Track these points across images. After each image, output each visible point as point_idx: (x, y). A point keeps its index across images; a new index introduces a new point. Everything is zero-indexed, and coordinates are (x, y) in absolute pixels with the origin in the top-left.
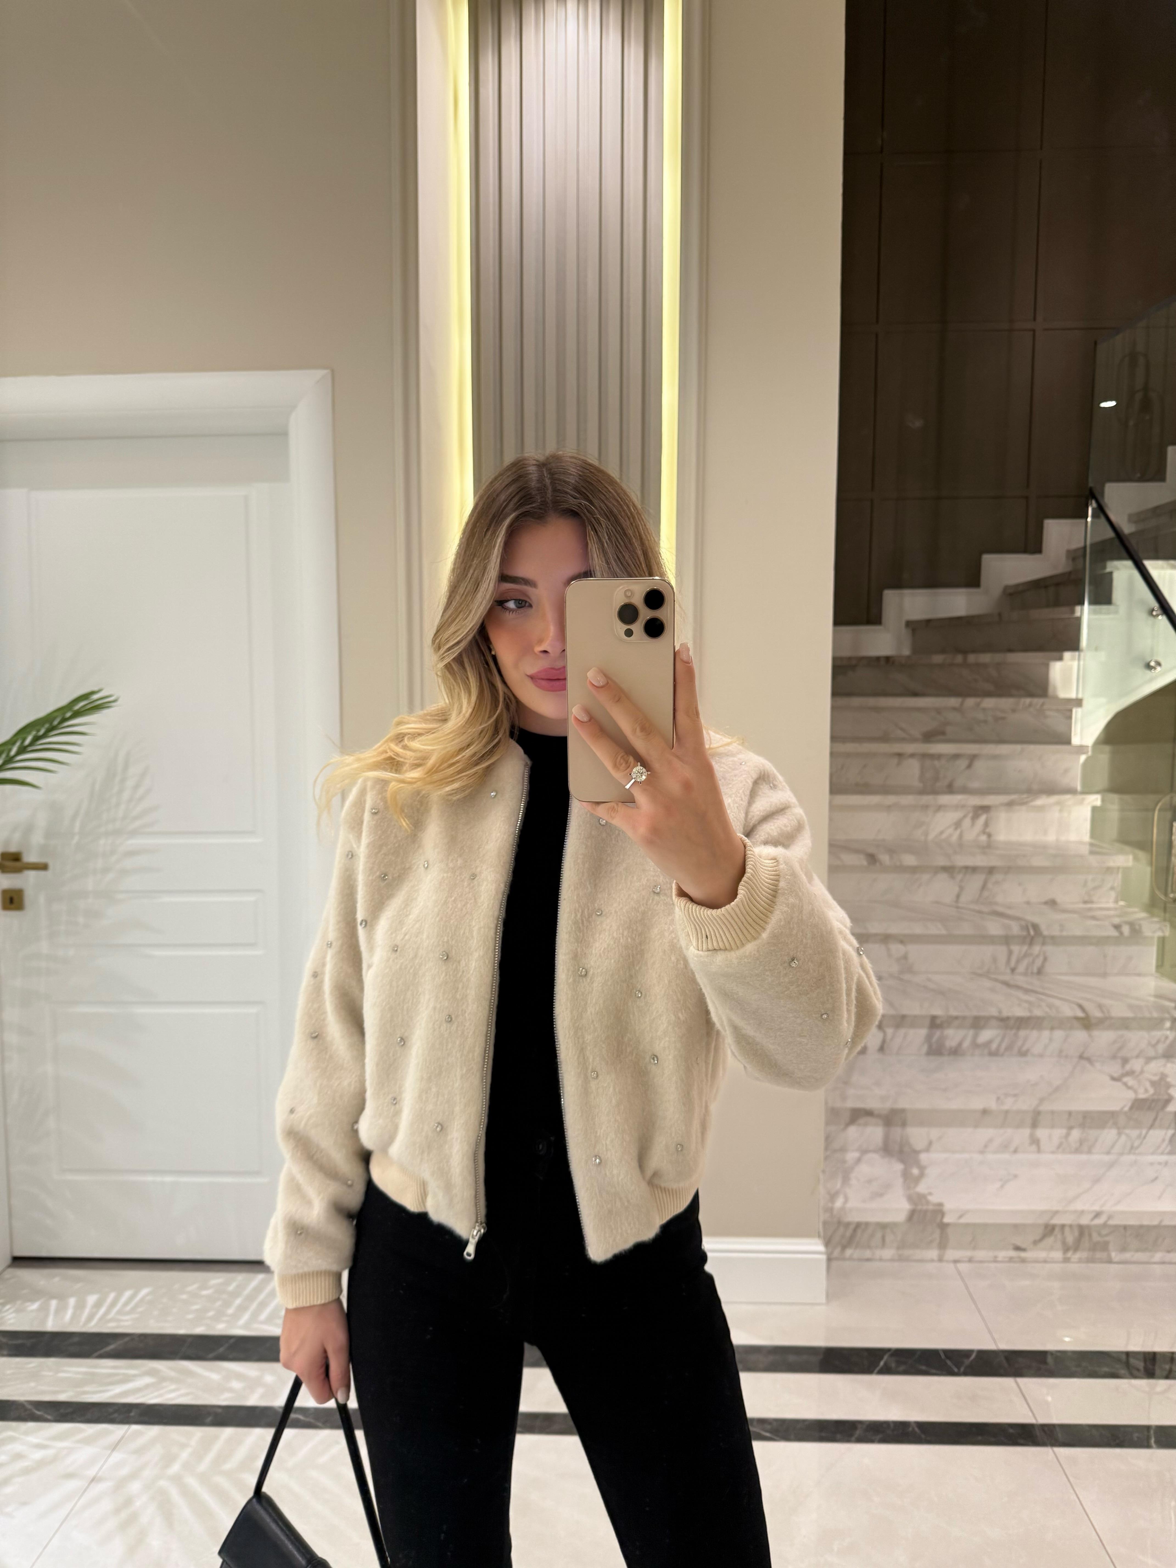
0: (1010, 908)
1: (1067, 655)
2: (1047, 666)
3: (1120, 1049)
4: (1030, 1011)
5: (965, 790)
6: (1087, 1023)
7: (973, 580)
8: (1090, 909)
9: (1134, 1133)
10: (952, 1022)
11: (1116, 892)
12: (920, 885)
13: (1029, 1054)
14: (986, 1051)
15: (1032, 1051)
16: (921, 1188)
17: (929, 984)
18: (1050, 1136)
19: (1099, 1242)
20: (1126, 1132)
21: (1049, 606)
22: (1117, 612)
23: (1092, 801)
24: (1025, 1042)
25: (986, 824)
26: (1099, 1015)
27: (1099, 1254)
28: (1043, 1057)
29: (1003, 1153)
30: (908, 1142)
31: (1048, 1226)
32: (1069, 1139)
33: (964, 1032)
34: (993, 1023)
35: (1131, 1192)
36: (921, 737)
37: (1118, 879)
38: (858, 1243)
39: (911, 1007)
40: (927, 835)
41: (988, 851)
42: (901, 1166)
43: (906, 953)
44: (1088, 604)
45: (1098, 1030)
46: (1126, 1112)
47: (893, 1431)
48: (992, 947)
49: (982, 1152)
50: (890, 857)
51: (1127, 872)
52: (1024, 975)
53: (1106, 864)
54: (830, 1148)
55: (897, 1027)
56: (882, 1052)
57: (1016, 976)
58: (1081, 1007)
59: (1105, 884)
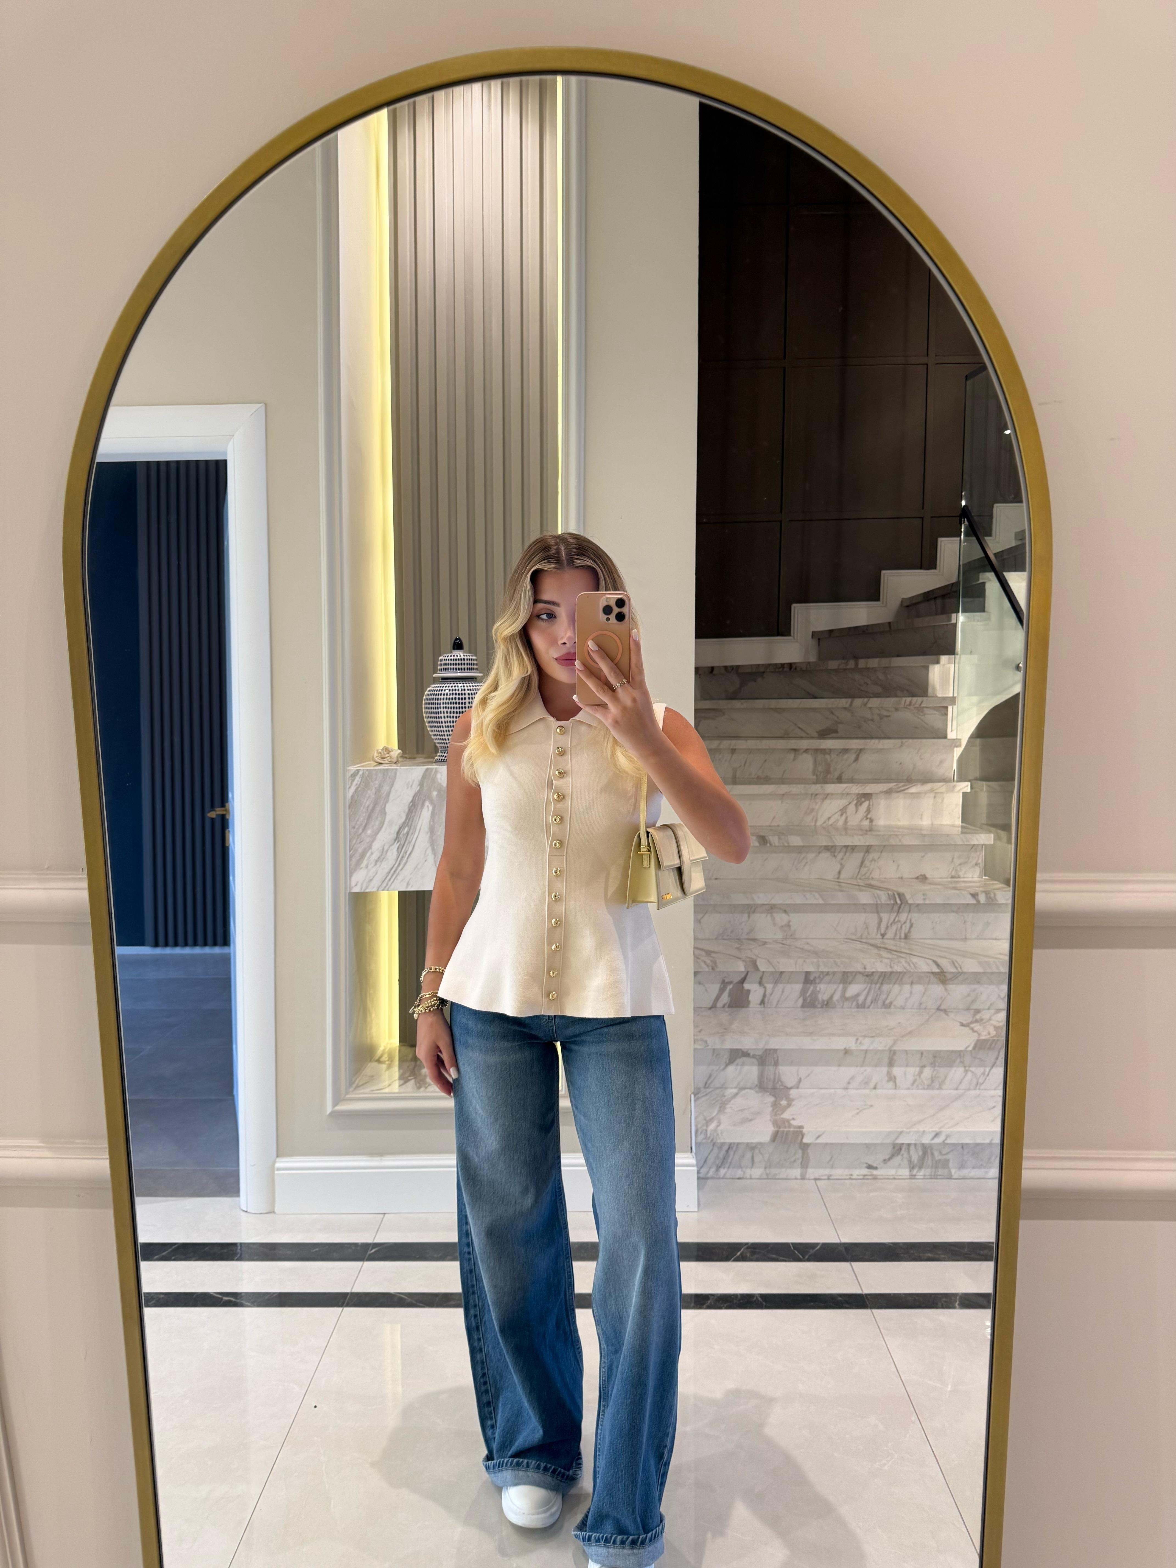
0: (883, 881)
1: (944, 659)
2: (927, 668)
3: (972, 1000)
4: (892, 967)
5: (851, 781)
6: (942, 977)
7: (873, 593)
8: (955, 882)
9: (979, 1070)
10: (824, 977)
11: (980, 867)
12: (806, 863)
13: (892, 1007)
14: (854, 1003)
15: (895, 1003)
16: (786, 1115)
17: (807, 947)
18: (905, 1074)
19: (940, 1160)
20: (973, 1069)
21: (936, 614)
22: (989, 619)
23: (963, 788)
24: (888, 995)
25: (868, 810)
26: (953, 970)
27: (940, 1172)
28: (904, 1009)
29: (864, 1089)
30: (780, 1080)
31: (894, 1145)
32: (922, 1076)
33: (835, 986)
34: (860, 978)
35: (968, 1118)
36: (816, 735)
37: (981, 856)
38: (731, 1163)
39: (787, 965)
40: (816, 821)
41: (869, 833)
42: (772, 1099)
43: (789, 922)
44: (962, 612)
45: (952, 984)
46: (971, 1051)
47: (739, 1300)
48: (863, 915)
49: (846, 1088)
50: (779, 838)
51: (989, 849)
52: (894, 939)
53: (972, 843)
54: (712, 1085)
55: (776, 982)
56: (762, 1006)
57: (886, 941)
58: (935, 962)
59: (970, 860)
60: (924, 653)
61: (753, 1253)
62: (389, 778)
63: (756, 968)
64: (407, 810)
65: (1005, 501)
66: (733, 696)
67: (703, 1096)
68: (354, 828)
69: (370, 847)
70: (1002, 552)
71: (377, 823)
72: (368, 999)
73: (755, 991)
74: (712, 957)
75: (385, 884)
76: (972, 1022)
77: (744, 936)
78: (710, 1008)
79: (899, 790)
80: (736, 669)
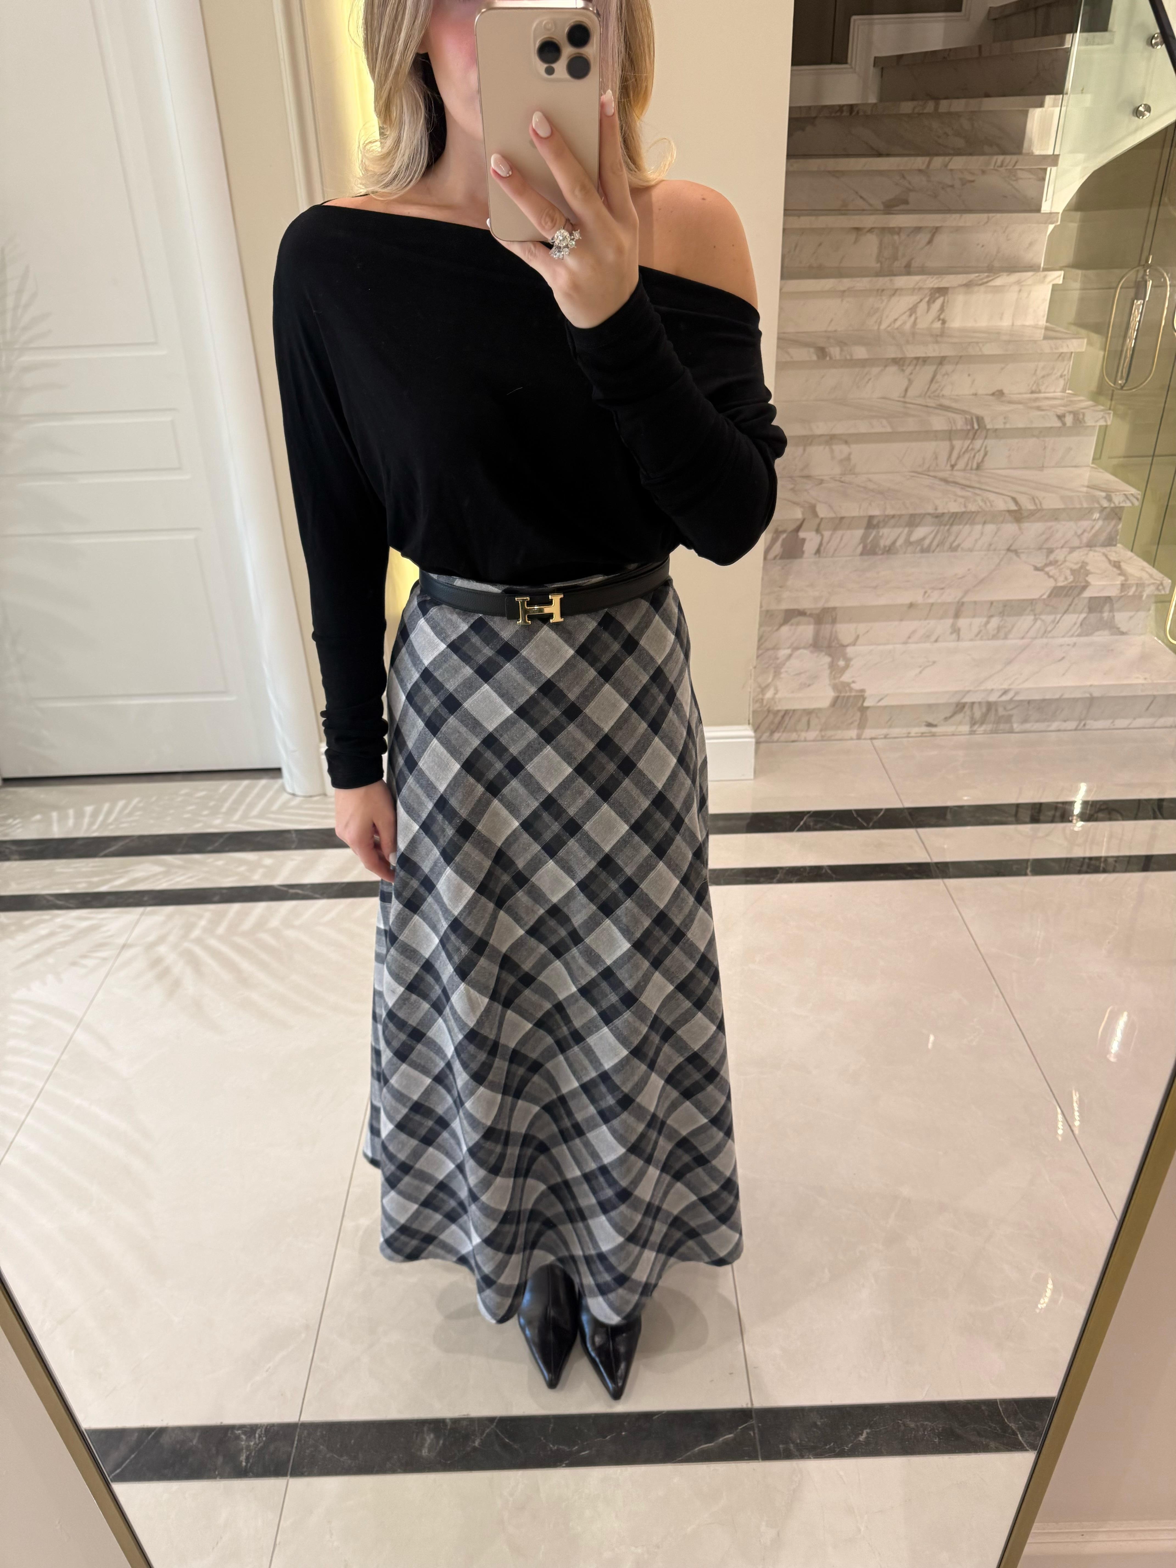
0: (956, 401)
1: (1050, 99)
2: (1026, 113)
3: (1047, 539)
4: (965, 507)
5: (923, 271)
6: (1018, 516)
8: (1036, 399)
9: (1049, 618)
10: (889, 521)
11: (1065, 379)
12: (869, 380)
13: (959, 549)
14: (919, 547)
15: (962, 545)
16: (845, 678)
17: (868, 484)
18: (971, 625)
19: (1003, 716)
20: (1042, 618)
21: (1035, 36)
22: (1112, 41)
23: (1054, 279)
24: (957, 537)
25: (942, 309)
26: (1032, 507)
27: (1002, 726)
28: (972, 551)
29: (925, 643)
30: (836, 638)
31: (959, 704)
32: (990, 626)
33: (899, 531)
34: (929, 520)
35: (1036, 672)
36: (882, 208)
37: (1069, 366)
38: (786, 727)
39: (851, 509)
40: (880, 324)
41: (940, 339)
42: (829, 659)
43: (849, 454)
44: (1080, 32)
45: (1028, 522)
46: (1044, 599)
47: (809, 873)
48: (934, 444)
49: (905, 643)
50: (841, 349)
51: (1079, 357)
52: (964, 470)
53: (1058, 350)
55: (835, 529)
56: (817, 556)
57: (957, 474)
58: (1015, 500)
59: (1055, 371)
60: (1022, 92)
61: (817, 822)
63: (815, 514)
73: (811, 539)
76: (1046, 566)
79: (980, 282)
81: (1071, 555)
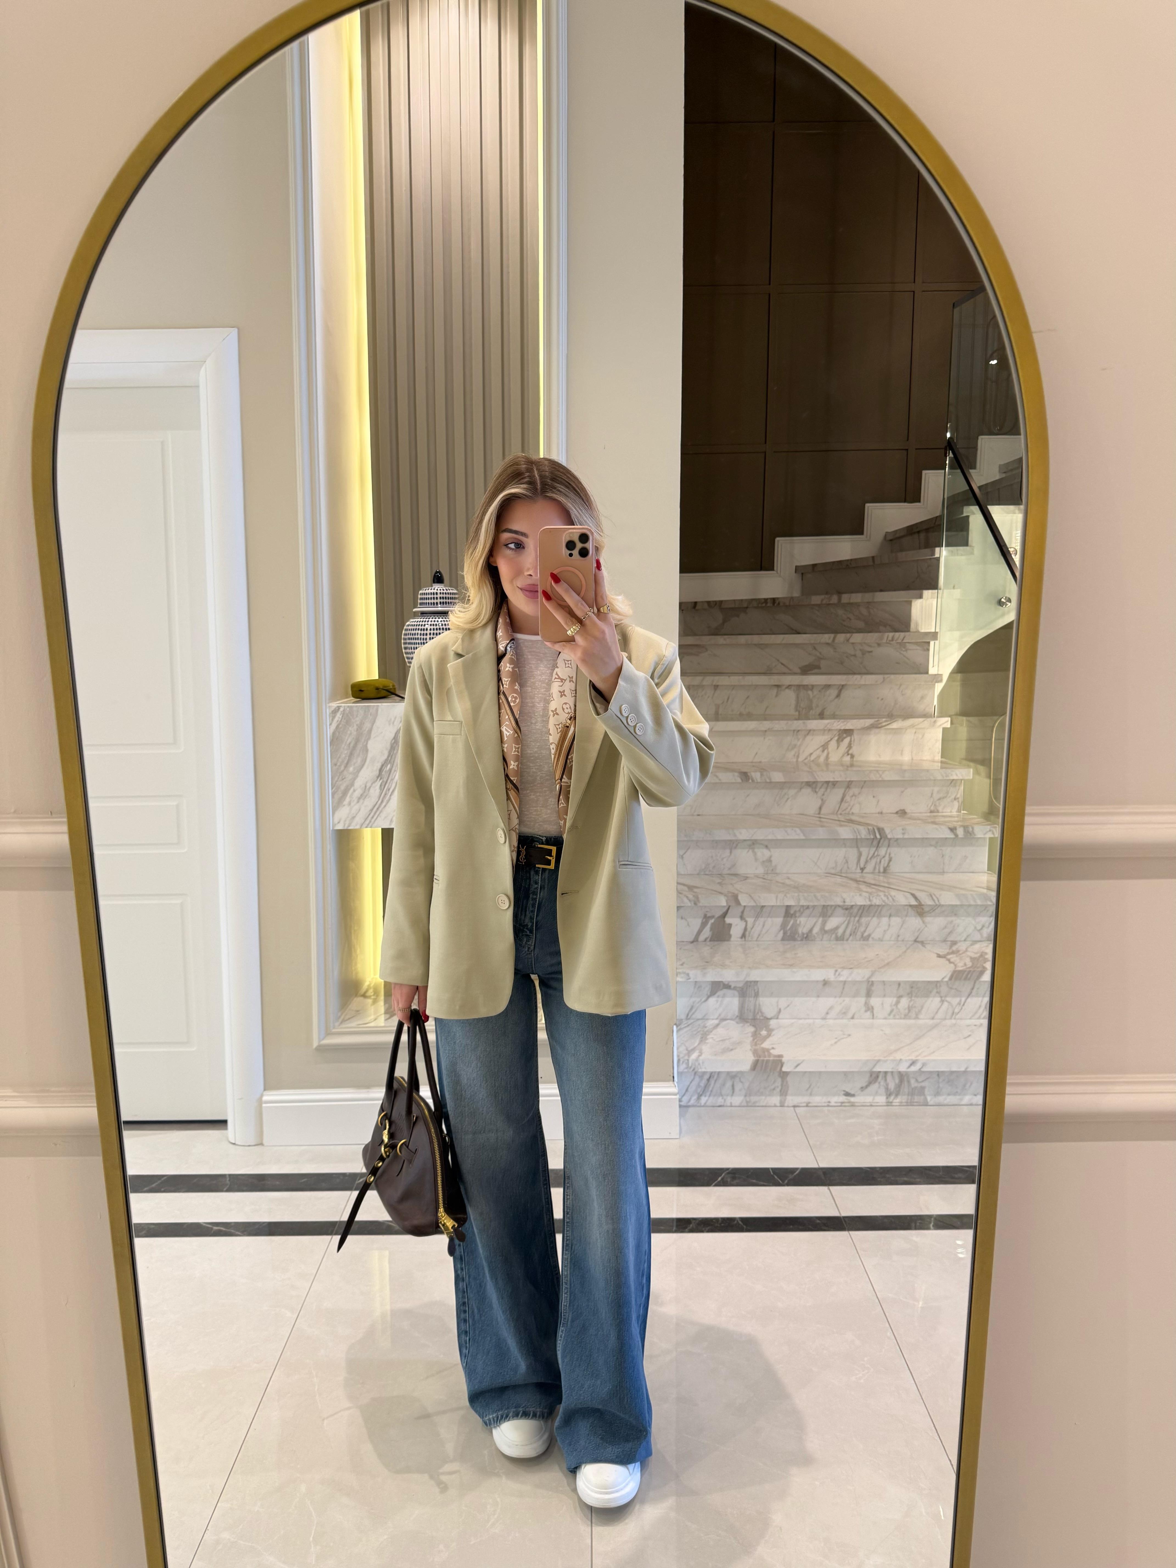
0: (863, 816)
1: (927, 593)
2: (910, 603)
3: (950, 933)
4: (870, 901)
5: (833, 716)
6: (920, 910)
7: (856, 527)
8: (933, 817)
9: (955, 1001)
10: (804, 910)
11: (958, 801)
12: (788, 799)
13: (870, 939)
14: (834, 936)
15: (873, 936)
16: (766, 1045)
17: (788, 882)
18: (882, 1004)
19: (916, 1088)
20: (948, 999)
21: (920, 548)
22: (972, 553)
23: (943, 724)
24: (867, 928)
25: (850, 746)
26: (931, 903)
27: (916, 1099)
28: (882, 941)
29: (842, 1019)
30: (760, 1011)
31: (871, 1073)
32: (900, 1006)
33: (814, 920)
34: (839, 911)
35: (944, 1047)
36: (799, 671)
37: (960, 790)
38: (711, 1091)
39: (769, 899)
40: (798, 757)
41: (850, 769)
42: (752, 1029)
43: (771, 857)
44: (946, 546)
45: (930, 916)
46: (947, 982)
47: (720, 1224)
48: (844, 850)
49: (824, 1019)
50: (762, 775)
51: (969, 784)
52: (872, 873)
53: (952, 778)
54: (694, 1016)
55: (757, 917)
56: (743, 939)
57: (865, 875)
58: (913, 895)
59: (949, 795)
60: (907, 588)
61: (734, 1178)
62: (371, 715)
63: (738, 903)
64: (389, 746)
65: (991, 433)
66: (716, 632)
67: (685, 1027)
68: (336, 765)
69: (352, 784)
70: (986, 485)
71: (359, 760)
72: (353, 935)
73: (737, 925)
74: (694, 892)
75: (367, 822)
76: (948, 954)
77: (726, 871)
78: (692, 942)
79: (880, 726)
80: (719, 604)
81: (972, 947)
